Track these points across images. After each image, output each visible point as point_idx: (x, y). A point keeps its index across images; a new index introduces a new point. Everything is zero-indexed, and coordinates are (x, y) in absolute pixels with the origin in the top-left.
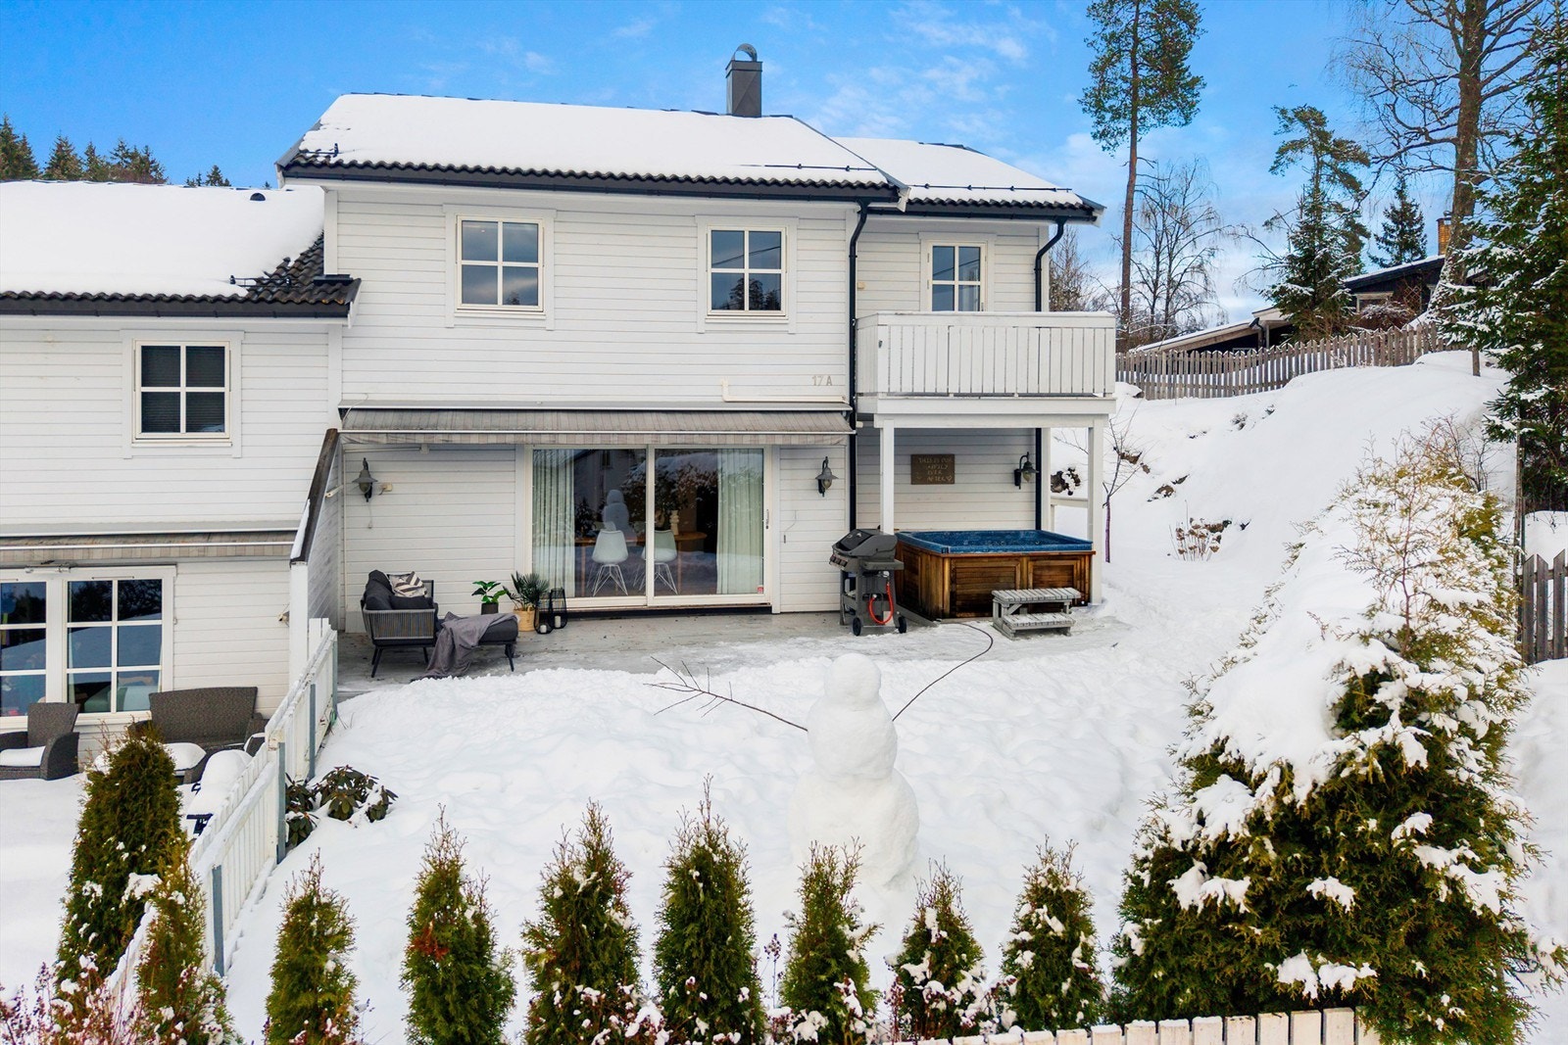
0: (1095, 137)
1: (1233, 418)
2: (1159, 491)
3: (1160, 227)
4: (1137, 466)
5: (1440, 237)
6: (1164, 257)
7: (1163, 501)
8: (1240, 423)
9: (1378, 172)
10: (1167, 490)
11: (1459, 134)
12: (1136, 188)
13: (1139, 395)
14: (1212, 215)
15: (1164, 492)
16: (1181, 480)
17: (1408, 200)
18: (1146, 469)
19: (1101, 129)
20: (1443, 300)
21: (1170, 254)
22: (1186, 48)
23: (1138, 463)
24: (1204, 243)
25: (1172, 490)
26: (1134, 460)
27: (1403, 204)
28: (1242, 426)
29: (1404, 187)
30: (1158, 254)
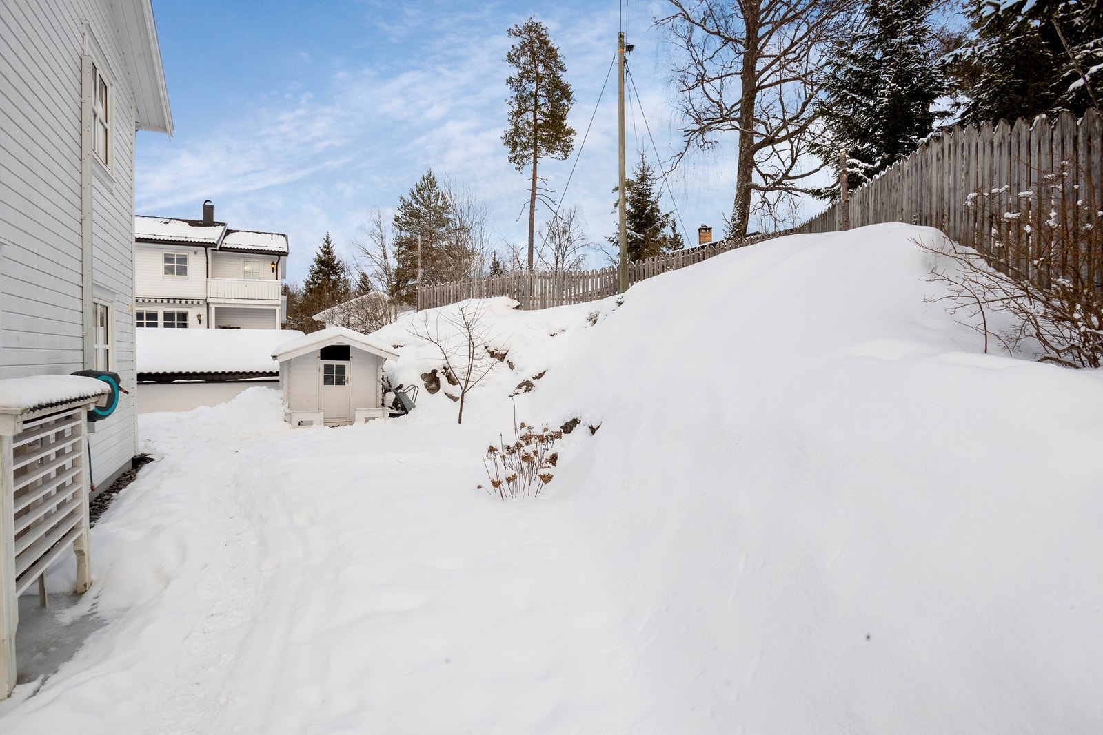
0: (510, 160)
1: (587, 316)
2: (520, 387)
3: (558, 243)
4: (504, 364)
5: (700, 239)
6: (560, 259)
7: (523, 397)
8: (593, 320)
9: (689, 141)
10: (527, 386)
11: (742, 115)
12: (536, 196)
13: (517, 308)
14: (583, 237)
15: (524, 387)
16: (540, 376)
17: (677, 233)
18: (511, 366)
19: (514, 155)
20: (734, 236)
21: (563, 258)
22: (566, 111)
23: (505, 360)
24: (580, 252)
25: (532, 385)
26: (502, 357)
27: (675, 235)
28: (595, 322)
29: (675, 226)
30: (557, 258)
